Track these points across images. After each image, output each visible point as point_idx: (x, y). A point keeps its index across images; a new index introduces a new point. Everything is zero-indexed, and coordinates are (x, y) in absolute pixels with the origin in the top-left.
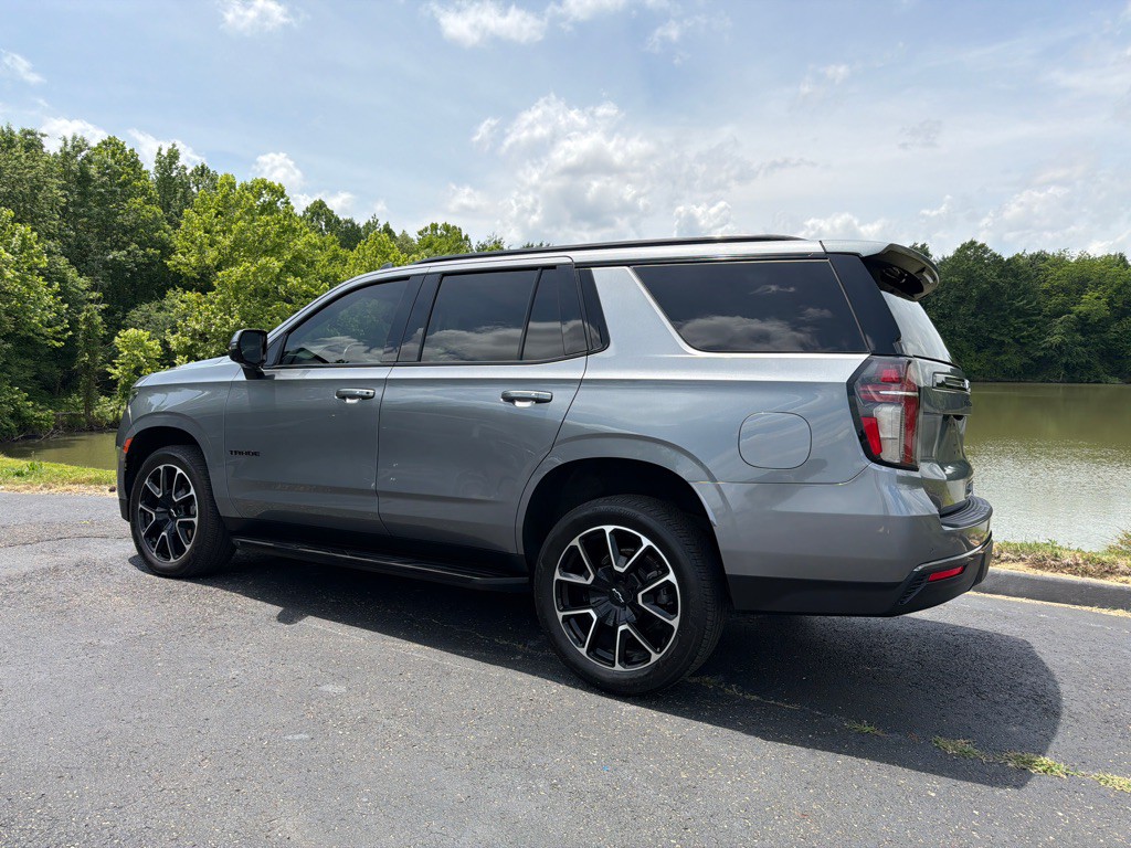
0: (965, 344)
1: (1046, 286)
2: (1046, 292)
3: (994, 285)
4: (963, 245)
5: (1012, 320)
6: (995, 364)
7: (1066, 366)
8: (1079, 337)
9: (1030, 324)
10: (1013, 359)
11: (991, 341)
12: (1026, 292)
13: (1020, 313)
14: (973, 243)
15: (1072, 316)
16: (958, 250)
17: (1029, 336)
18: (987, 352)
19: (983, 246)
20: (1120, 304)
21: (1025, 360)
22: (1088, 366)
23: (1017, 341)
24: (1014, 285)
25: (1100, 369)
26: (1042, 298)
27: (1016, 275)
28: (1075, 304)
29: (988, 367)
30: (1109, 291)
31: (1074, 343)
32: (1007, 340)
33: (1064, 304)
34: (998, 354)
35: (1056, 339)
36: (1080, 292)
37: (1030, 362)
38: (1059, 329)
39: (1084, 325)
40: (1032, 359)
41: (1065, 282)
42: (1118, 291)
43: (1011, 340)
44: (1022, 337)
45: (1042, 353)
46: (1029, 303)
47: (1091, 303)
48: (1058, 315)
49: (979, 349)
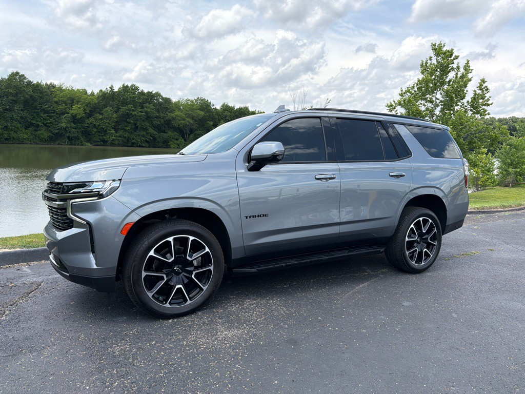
0: (19, 125)
1: (56, 99)
2: (56, 102)
3: (31, 96)
4: (12, 73)
5: (42, 115)
6: (35, 136)
7: (68, 137)
8: (73, 125)
9: (51, 117)
10: (44, 133)
11: (32, 124)
12: (47, 101)
13: (45, 111)
14: (17, 73)
15: (69, 115)
16: (10, 75)
17: (51, 123)
18: (31, 130)
19: (23, 75)
20: (88, 112)
21: (50, 134)
22: (77, 138)
23: (45, 125)
24: (41, 97)
25: (82, 139)
26: (55, 105)
27: (41, 93)
28: (70, 110)
29: (31, 137)
30: (84, 105)
31: (71, 127)
32: (40, 124)
33: (65, 109)
34: (36, 131)
35: (64, 125)
36: (72, 104)
37: (52, 135)
38: (64, 120)
39: (74, 119)
40: (53, 134)
41: (65, 99)
42: (87, 105)
43: (42, 124)
44: (47, 123)
45: (57, 131)
46: (49, 107)
47: (77, 110)
48: (63, 114)
49: (26, 128)
